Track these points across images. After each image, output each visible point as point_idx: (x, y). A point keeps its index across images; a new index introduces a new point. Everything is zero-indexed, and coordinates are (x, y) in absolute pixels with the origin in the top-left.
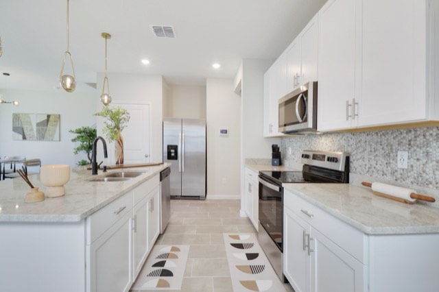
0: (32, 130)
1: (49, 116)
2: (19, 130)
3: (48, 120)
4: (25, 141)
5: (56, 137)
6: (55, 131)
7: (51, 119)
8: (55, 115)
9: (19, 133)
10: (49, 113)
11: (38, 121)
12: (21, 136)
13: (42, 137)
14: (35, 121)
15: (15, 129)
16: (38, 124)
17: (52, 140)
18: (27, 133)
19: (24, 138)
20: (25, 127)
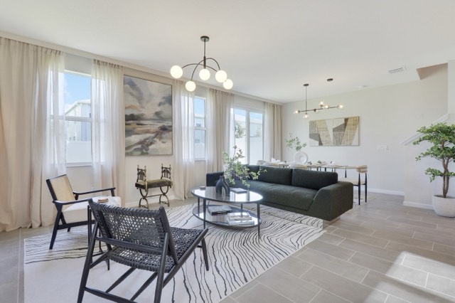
0: (328, 136)
1: (346, 120)
2: (316, 136)
3: (345, 125)
4: (321, 147)
5: (355, 141)
6: (354, 135)
7: (348, 123)
8: (353, 118)
9: (315, 139)
10: (347, 117)
11: (335, 126)
12: (317, 143)
13: (338, 142)
14: (331, 126)
15: (312, 136)
16: (335, 130)
17: (350, 145)
18: (323, 138)
19: (321, 144)
20: (321, 133)
